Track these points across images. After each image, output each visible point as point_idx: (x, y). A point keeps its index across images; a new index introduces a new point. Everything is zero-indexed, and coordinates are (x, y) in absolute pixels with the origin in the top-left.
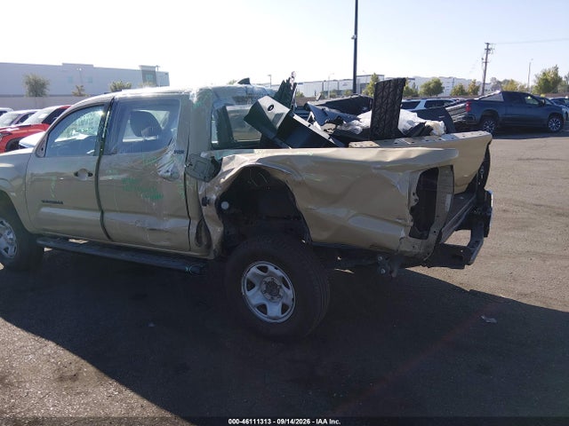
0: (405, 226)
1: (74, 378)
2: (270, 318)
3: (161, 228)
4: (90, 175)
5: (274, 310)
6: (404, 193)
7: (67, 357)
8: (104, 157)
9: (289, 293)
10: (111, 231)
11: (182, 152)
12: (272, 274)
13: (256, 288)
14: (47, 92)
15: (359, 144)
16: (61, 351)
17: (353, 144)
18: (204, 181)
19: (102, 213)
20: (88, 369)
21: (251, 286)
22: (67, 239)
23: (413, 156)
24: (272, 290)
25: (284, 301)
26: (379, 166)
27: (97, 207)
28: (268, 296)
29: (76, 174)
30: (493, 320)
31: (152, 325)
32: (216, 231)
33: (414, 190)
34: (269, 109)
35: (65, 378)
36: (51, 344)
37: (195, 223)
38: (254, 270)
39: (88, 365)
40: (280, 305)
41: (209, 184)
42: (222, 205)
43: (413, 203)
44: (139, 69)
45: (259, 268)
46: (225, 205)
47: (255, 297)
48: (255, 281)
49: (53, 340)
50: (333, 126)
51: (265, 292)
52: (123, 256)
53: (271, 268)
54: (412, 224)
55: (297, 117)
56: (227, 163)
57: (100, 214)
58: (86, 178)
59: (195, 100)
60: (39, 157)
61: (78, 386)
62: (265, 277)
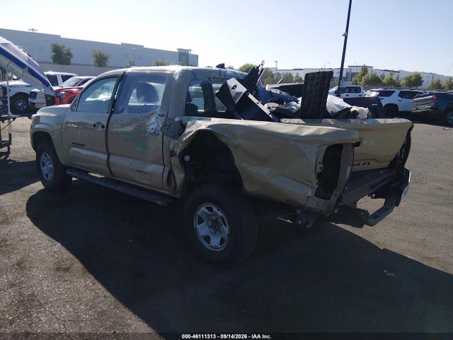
0: (312, 188)
1: (67, 270)
2: (212, 247)
3: (145, 170)
4: (103, 127)
5: (215, 241)
6: (312, 161)
7: (67, 254)
8: (113, 114)
9: (226, 229)
10: (113, 169)
11: (164, 116)
12: (215, 214)
13: (204, 223)
14: (108, 64)
15: (288, 120)
16: (64, 250)
17: (283, 120)
18: (174, 138)
19: (109, 155)
20: (78, 265)
21: (201, 221)
22: (87, 172)
23: (321, 133)
24: (215, 226)
25: (222, 235)
26: (294, 138)
27: (105, 151)
28: (213, 231)
29: (94, 126)
30: (393, 275)
31: (130, 241)
32: (180, 176)
33: (320, 159)
34: (233, 88)
35: (60, 269)
36: (59, 245)
37: (167, 169)
38: (203, 209)
39: (79, 262)
40: (220, 238)
41: (176, 141)
42: (185, 157)
43: (319, 170)
44: (176, 51)
45: (208, 208)
46: (187, 158)
47: (203, 230)
48: (203, 217)
49: (61, 242)
50: (277, 105)
51: (211, 227)
52: (119, 188)
53: (215, 209)
54: (317, 186)
55: (251, 96)
56: (190, 127)
57: (107, 156)
58: (100, 129)
59: (177, 77)
60: (72, 110)
61: (67, 276)
62: (211, 215)
